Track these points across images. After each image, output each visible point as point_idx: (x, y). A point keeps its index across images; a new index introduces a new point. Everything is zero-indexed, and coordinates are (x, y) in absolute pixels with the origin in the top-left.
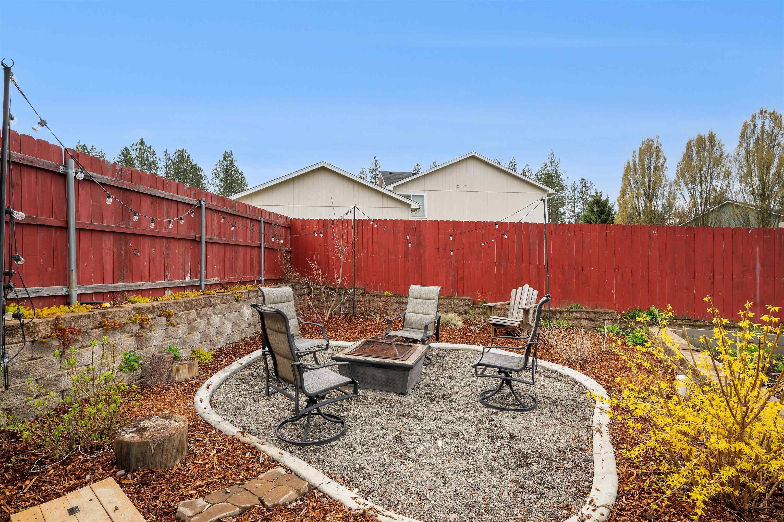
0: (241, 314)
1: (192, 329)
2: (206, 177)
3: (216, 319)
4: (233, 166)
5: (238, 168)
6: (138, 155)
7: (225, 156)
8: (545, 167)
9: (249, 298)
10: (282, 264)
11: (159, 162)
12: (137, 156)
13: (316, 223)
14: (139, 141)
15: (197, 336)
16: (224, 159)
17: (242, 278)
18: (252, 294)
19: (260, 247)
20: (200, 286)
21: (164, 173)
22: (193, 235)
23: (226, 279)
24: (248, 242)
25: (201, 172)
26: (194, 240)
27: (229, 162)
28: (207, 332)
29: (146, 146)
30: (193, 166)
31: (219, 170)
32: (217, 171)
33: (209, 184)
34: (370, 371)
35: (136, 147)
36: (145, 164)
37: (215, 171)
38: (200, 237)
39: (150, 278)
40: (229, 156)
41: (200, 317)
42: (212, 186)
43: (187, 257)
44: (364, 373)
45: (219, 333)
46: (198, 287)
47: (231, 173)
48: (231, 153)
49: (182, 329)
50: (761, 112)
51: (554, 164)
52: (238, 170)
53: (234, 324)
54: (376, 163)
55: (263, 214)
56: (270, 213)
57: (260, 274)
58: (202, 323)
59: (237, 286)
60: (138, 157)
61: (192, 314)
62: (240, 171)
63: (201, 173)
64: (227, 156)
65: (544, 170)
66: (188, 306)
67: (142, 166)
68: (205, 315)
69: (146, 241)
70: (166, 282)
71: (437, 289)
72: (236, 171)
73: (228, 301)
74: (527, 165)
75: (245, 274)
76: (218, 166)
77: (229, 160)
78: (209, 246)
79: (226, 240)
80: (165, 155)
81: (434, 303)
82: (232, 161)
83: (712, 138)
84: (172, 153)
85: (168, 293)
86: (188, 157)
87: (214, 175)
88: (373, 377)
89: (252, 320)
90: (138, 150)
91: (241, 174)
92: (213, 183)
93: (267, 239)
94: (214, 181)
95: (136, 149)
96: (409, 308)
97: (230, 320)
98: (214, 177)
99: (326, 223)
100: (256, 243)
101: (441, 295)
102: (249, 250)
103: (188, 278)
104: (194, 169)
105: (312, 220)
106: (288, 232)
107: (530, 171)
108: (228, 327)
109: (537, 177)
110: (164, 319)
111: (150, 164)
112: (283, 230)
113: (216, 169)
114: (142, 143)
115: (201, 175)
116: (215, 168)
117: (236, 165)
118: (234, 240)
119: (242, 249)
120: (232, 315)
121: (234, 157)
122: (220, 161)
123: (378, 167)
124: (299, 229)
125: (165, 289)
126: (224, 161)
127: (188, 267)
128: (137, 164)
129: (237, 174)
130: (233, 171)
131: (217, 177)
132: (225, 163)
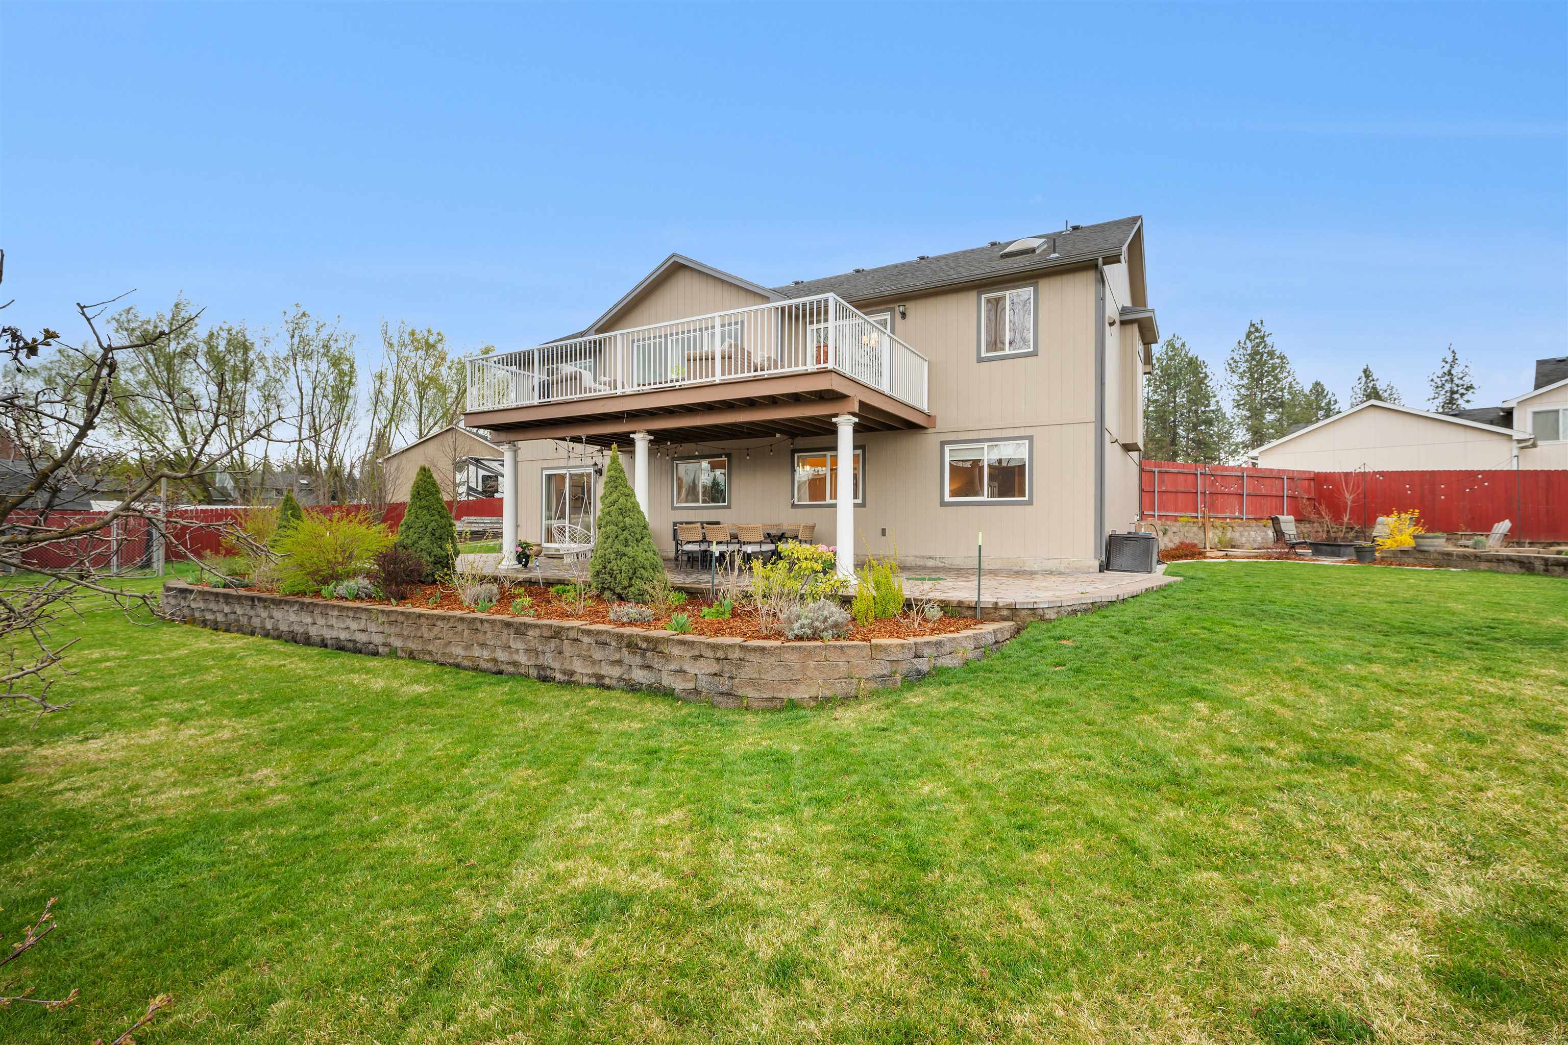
0: (1267, 534)
1: (1241, 536)
2: (1214, 375)
3: (1253, 534)
4: (1265, 347)
5: (1274, 349)
7: (1250, 332)
15: (1244, 539)
16: (1248, 336)
17: (1268, 516)
19: (1283, 496)
22: (1240, 492)
23: (1254, 516)
24: (1274, 493)
25: (1206, 367)
26: (1240, 494)
28: (1248, 539)
30: (1190, 359)
31: (1238, 359)
32: (1235, 362)
33: (1219, 387)
37: (1231, 362)
38: (1244, 493)
39: (1221, 512)
40: (1257, 330)
41: (1245, 531)
42: (1225, 388)
43: (1236, 503)
45: (1254, 541)
46: (1242, 519)
47: (1261, 358)
48: (1261, 324)
49: (1238, 534)
52: (1274, 352)
53: (1262, 538)
55: (1287, 472)
56: (1293, 471)
57: (1283, 515)
58: (1246, 534)
59: (1263, 520)
61: (1242, 529)
62: (1278, 353)
63: (1205, 370)
64: (1254, 332)
66: (1240, 525)
68: (1248, 531)
69: (1219, 496)
70: (1228, 515)
72: (1271, 354)
73: (1259, 526)
75: (1270, 513)
76: (1236, 352)
77: (1256, 338)
78: (1248, 496)
79: (1258, 493)
82: (1263, 337)
85: (1228, 520)
87: (1229, 369)
91: (1282, 358)
92: (1226, 383)
93: (1290, 490)
94: (1229, 379)
97: (1260, 535)
98: (1229, 373)
99: (1340, 474)
100: (1281, 494)
102: (1274, 498)
103: (1237, 514)
104: (1194, 365)
105: (1332, 473)
106: (1312, 484)
108: (1259, 538)
110: (1231, 528)
112: (1307, 482)
113: (1232, 359)
115: (1205, 373)
116: (1230, 357)
117: (1270, 344)
118: (1264, 492)
119: (1268, 498)
120: (1261, 532)
121: (1265, 329)
122: (1239, 343)
124: (1322, 481)
125: (1227, 518)
126: (1248, 341)
127: (1237, 507)
129: (1271, 359)
130: (1265, 355)
131: (1233, 372)
132: (1249, 344)
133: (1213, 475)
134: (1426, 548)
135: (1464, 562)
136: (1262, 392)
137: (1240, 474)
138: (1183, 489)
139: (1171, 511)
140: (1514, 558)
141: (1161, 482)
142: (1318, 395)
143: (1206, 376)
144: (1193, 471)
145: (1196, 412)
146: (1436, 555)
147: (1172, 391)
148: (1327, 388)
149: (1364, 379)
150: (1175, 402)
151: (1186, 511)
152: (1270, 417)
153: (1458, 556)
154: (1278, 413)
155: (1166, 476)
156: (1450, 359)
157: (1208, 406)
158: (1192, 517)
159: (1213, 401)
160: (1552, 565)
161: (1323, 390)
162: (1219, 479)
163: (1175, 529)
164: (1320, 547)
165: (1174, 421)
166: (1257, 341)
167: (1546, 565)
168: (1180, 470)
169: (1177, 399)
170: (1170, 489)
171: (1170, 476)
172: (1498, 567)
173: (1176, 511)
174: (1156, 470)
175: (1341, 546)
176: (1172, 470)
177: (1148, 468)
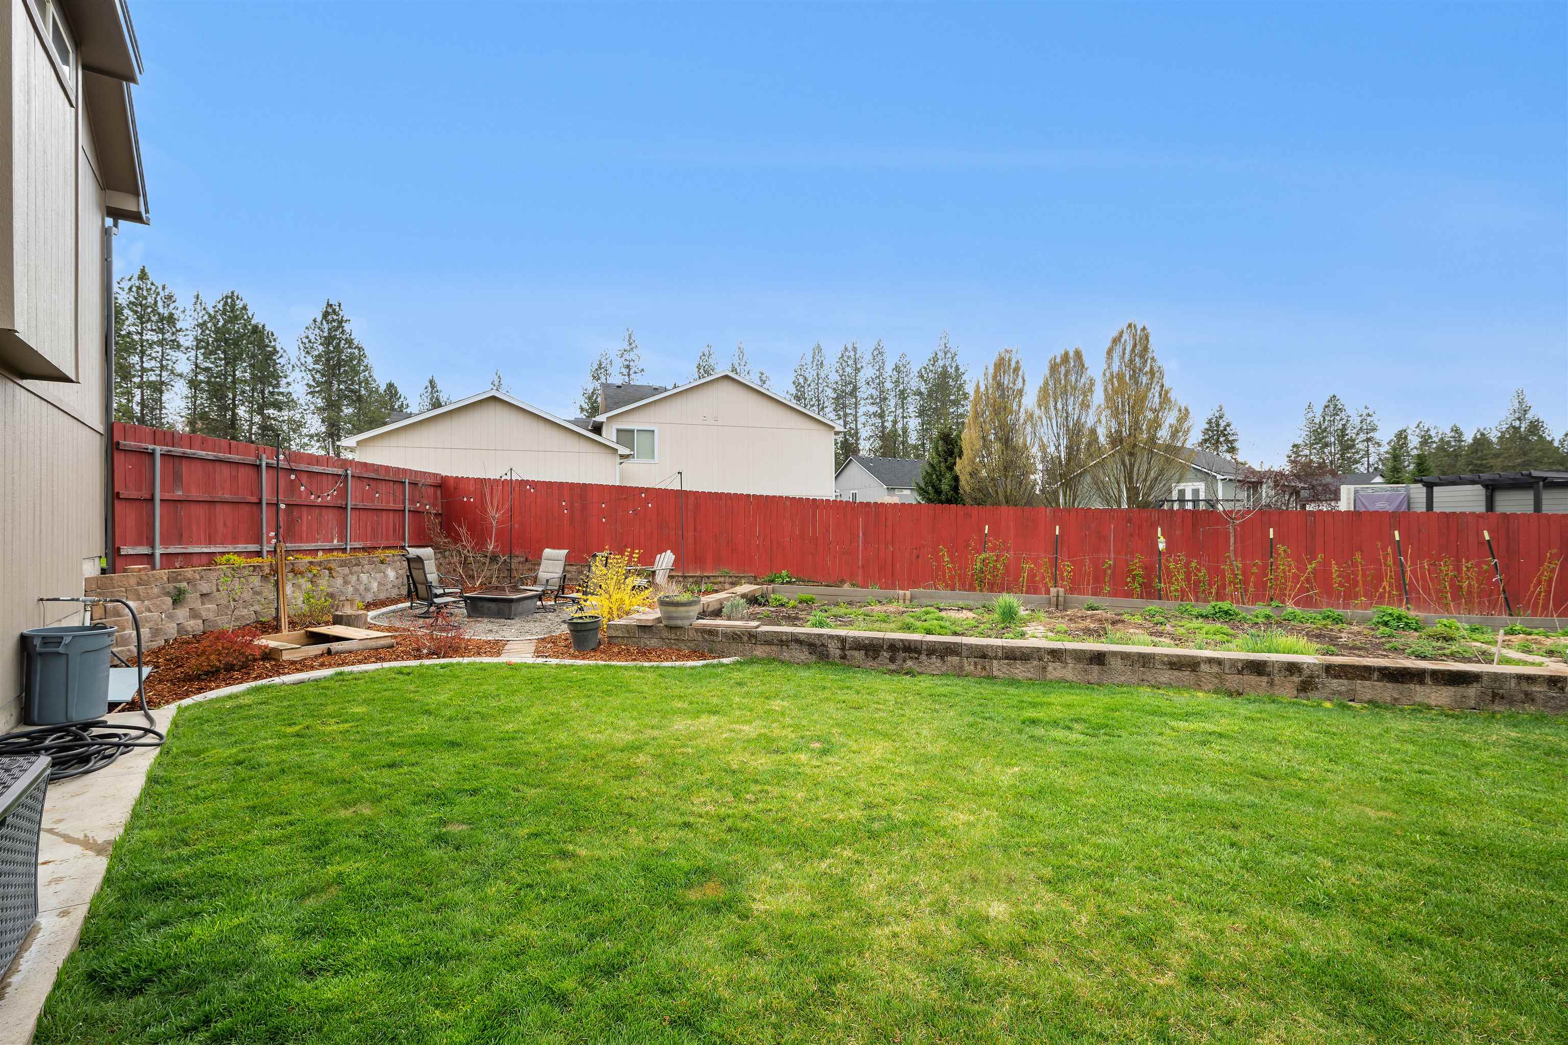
0: (386, 576)
1: (346, 583)
2: (285, 351)
3: (364, 577)
4: (343, 332)
5: (352, 337)
6: (133, 300)
7: (326, 312)
8: (935, 360)
9: (393, 562)
10: (429, 529)
11: (182, 316)
12: (130, 302)
13: (472, 482)
14: (137, 273)
15: (350, 589)
16: (324, 317)
17: (384, 543)
18: (396, 558)
19: (404, 511)
20: (346, 549)
21: (191, 338)
22: (340, 502)
23: (369, 544)
24: (392, 506)
25: (275, 340)
26: (341, 507)
27: (334, 324)
28: (358, 587)
29: (152, 284)
30: (255, 327)
31: (313, 340)
32: (310, 341)
33: (290, 367)
34: (487, 604)
35: (130, 284)
36: (149, 320)
37: (305, 340)
38: (346, 505)
39: (308, 541)
40: (334, 311)
41: (351, 573)
42: (297, 369)
43: (335, 523)
44: (482, 606)
45: (367, 589)
46: (344, 550)
47: (338, 344)
48: (340, 306)
49: (339, 581)
50: (1130, 326)
51: (949, 355)
52: (352, 340)
53: (380, 584)
54: (630, 338)
55: (408, 473)
56: (416, 472)
57: (404, 540)
58: (354, 578)
59: (380, 551)
60: (133, 303)
61: (346, 570)
62: (356, 342)
63: (273, 343)
64: (330, 311)
65: (933, 365)
66: (343, 564)
67: (142, 323)
68: (356, 572)
69: (305, 510)
70: (319, 545)
71: (564, 552)
72: (350, 342)
73: (374, 563)
74: (903, 355)
75: (387, 539)
76: (311, 331)
77: (334, 321)
78: (354, 511)
79: (369, 505)
80: (196, 304)
81: (562, 563)
82: (341, 322)
83: (1078, 354)
84: (212, 300)
85: (320, 553)
86: (245, 308)
87: (302, 348)
88: (489, 609)
89: (396, 582)
90: (134, 289)
91: (361, 349)
92: (299, 364)
93: (413, 501)
94: (303, 360)
95: (130, 289)
96: (542, 568)
97: (375, 579)
98: (303, 354)
99: (481, 482)
100: (399, 506)
101: (568, 557)
102: (391, 514)
103: (335, 542)
104: (260, 335)
105: (468, 478)
106: (439, 492)
107: (908, 366)
108: (375, 585)
109: (922, 377)
110: (327, 572)
111: (162, 319)
112: (431, 491)
113: (307, 337)
114: (143, 276)
115: (274, 347)
116: (305, 335)
117: (348, 331)
118: (378, 505)
119: (384, 513)
120: (378, 575)
121: (345, 313)
122: (315, 321)
123: (633, 345)
124: (452, 489)
125: (318, 550)
126: (324, 322)
127: (336, 531)
128: (132, 318)
129: (349, 347)
130: (343, 342)
131: (308, 353)
132: (326, 326)
133: (292, 471)
134: (679, 623)
135: (734, 646)
136: (339, 383)
137: (340, 471)
138: (227, 497)
139: (198, 543)
140: (803, 638)
141: (175, 478)
142: (391, 397)
143: (275, 351)
144: (250, 459)
145: (262, 392)
146: (692, 634)
147: (231, 361)
148: (401, 391)
149: (430, 389)
150: (234, 375)
151: (235, 541)
152: (348, 411)
153: (725, 635)
154: (355, 408)
155: (185, 467)
156: (496, 383)
157: (277, 386)
158: (250, 554)
159: (283, 382)
160: (851, 649)
161: (396, 393)
162: (304, 478)
163: (205, 587)
164: (480, 604)
165: (234, 399)
166: (335, 324)
167: (843, 649)
168: (221, 455)
169: (237, 373)
170: (195, 495)
171: (198, 467)
172: (782, 652)
173: (211, 541)
174: (159, 450)
175: (511, 601)
176: (202, 453)
177: (131, 444)
